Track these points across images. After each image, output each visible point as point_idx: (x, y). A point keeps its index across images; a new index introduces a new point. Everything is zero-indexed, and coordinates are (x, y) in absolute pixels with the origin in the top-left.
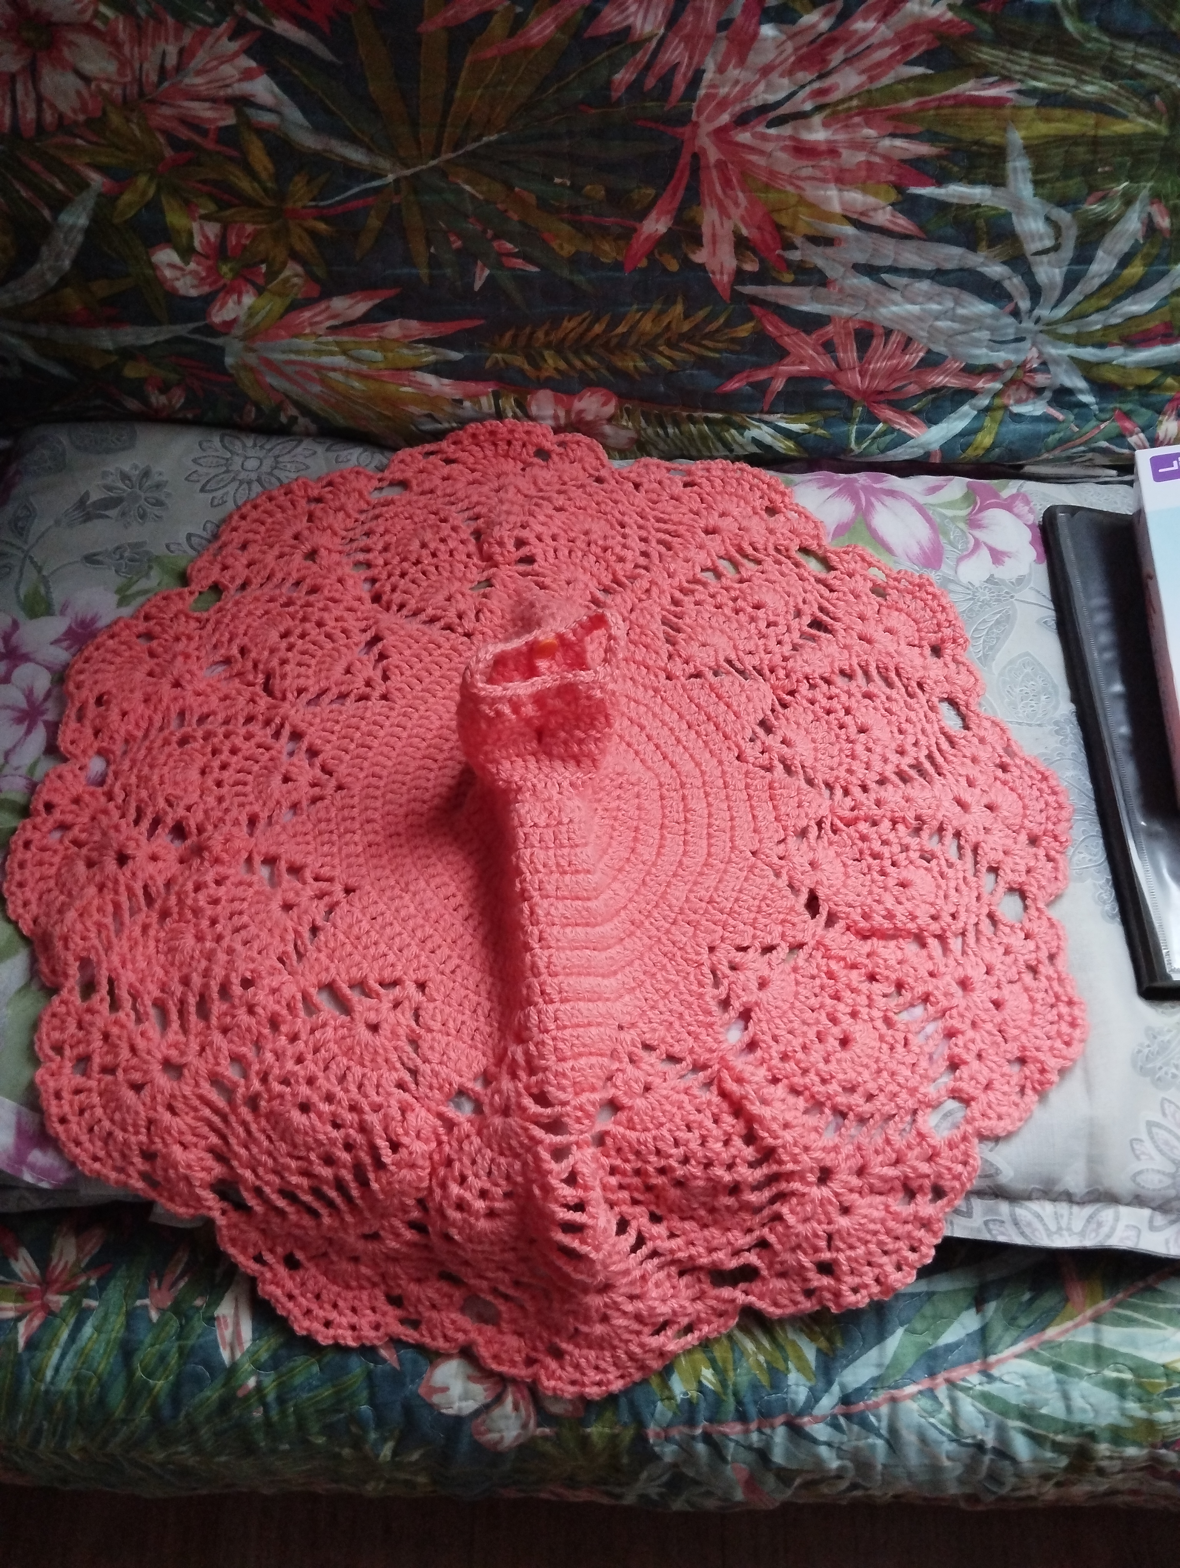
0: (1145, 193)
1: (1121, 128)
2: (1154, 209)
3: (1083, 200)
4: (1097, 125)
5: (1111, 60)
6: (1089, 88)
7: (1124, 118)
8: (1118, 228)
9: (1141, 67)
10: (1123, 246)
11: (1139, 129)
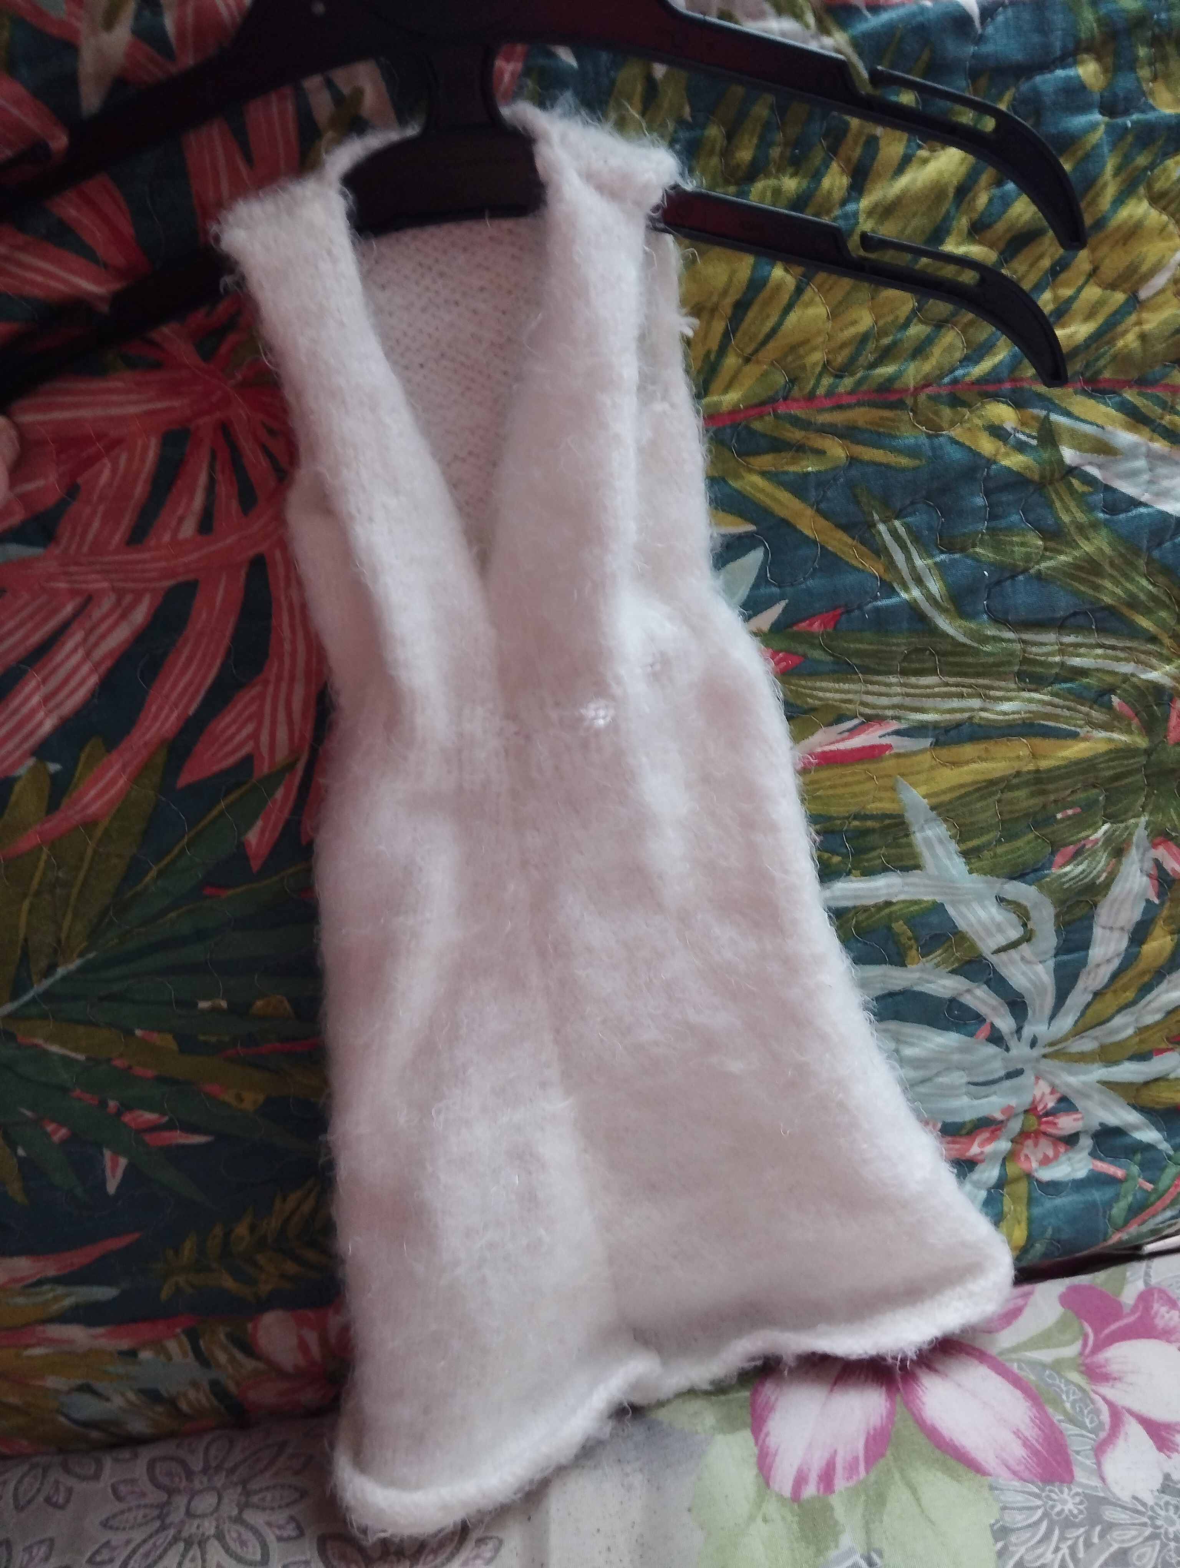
0: (1140, 834)
1: (1075, 750)
2: (1160, 853)
3: (1051, 864)
4: (1034, 756)
5: (1025, 661)
6: (1006, 706)
7: (1074, 736)
8: (1116, 890)
9: (1076, 662)
10: (1132, 914)
11: (1102, 747)
